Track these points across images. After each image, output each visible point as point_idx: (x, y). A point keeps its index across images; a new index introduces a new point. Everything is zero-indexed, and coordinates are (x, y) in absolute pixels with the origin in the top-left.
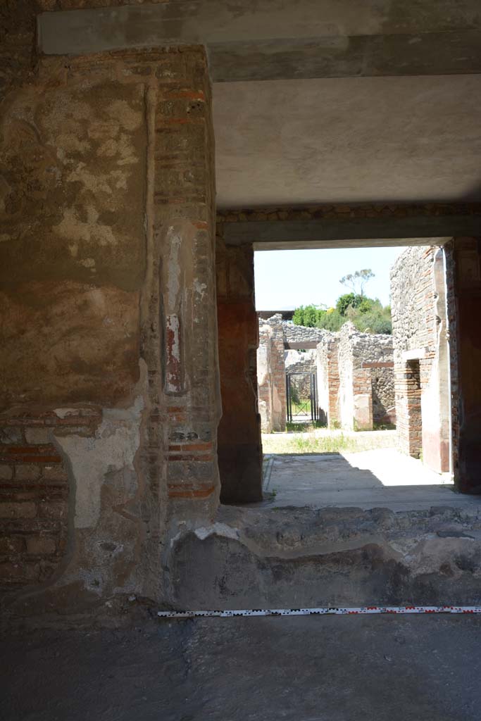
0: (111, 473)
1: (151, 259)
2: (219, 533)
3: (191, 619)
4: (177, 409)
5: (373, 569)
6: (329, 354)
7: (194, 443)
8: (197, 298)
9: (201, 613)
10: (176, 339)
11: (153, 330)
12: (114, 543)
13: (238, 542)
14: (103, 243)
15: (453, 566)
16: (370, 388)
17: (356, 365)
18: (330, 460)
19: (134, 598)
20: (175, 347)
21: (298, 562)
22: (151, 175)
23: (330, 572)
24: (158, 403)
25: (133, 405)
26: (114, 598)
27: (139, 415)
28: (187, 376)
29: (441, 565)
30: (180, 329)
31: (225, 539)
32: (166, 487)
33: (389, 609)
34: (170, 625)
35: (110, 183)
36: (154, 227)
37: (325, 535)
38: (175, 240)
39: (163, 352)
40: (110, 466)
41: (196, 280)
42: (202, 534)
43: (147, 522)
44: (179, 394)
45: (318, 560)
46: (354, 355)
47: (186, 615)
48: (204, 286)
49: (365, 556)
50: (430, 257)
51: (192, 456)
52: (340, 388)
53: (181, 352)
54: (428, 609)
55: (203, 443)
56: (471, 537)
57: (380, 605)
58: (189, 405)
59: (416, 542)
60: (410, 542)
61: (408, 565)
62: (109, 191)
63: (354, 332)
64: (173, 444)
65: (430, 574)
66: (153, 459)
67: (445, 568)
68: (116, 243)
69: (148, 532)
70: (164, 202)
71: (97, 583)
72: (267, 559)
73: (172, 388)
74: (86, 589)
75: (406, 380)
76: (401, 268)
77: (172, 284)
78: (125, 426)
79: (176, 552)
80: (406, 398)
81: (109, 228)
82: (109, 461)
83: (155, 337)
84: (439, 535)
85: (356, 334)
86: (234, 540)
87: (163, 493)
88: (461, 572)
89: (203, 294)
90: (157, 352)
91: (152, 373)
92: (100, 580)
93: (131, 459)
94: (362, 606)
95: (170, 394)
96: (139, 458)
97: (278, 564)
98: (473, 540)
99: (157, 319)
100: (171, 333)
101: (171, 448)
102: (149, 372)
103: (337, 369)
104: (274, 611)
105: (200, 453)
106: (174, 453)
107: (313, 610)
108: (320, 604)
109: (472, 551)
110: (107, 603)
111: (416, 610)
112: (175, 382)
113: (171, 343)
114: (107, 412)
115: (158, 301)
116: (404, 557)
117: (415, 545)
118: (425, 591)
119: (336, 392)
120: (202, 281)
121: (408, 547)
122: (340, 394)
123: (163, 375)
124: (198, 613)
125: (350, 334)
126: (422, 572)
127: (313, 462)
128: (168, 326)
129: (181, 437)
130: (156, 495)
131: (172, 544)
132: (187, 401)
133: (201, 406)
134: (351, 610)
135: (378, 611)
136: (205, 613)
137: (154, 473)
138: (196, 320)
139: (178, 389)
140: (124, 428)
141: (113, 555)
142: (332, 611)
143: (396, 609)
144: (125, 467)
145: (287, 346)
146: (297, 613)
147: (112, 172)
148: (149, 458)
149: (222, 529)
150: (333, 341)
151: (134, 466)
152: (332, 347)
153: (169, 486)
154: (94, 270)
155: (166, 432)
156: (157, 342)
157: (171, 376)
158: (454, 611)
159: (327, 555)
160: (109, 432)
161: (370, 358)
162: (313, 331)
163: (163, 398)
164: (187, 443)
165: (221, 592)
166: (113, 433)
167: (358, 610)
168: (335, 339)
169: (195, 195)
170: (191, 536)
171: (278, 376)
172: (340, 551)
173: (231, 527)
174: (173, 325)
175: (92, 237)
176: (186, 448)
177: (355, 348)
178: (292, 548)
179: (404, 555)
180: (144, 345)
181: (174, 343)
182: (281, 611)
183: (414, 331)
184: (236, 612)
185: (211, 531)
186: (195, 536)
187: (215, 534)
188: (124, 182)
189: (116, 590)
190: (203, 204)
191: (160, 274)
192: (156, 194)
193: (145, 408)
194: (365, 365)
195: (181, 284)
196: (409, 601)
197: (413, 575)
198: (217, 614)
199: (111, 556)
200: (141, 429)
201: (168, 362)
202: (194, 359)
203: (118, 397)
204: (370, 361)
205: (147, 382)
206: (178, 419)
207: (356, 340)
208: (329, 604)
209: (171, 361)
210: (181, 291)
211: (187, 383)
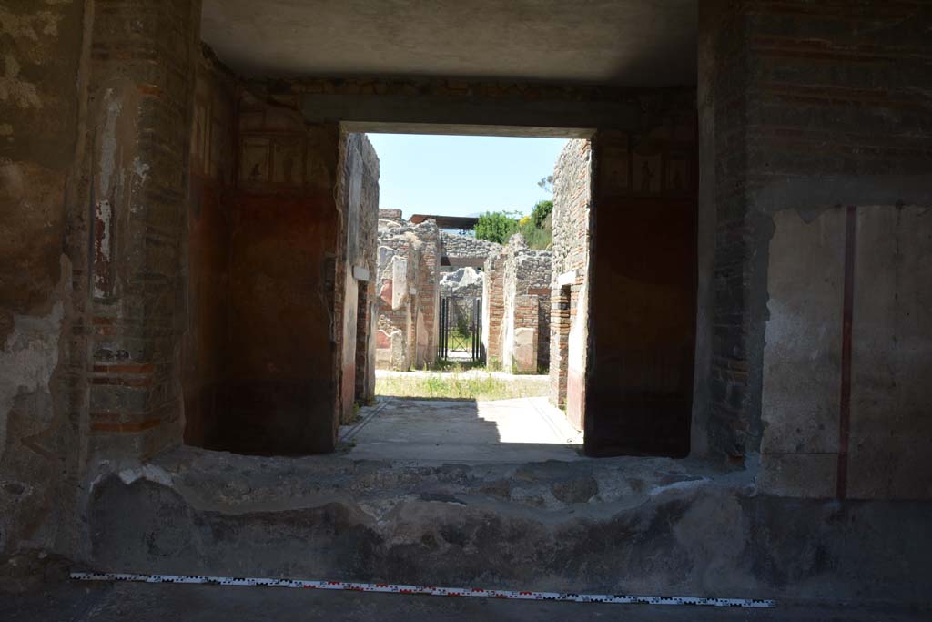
0: (22, 395)
1: (83, 129)
2: (150, 477)
3: (112, 582)
4: (106, 321)
5: (336, 533)
6: (492, 275)
7: (122, 363)
8: (137, 183)
9: (123, 576)
10: (106, 232)
11: (82, 220)
12: (22, 484)
13: (172, 490)
14: (24, 105)
15: (439, 537)
16: (536, 321)
17: (521, 289)
18: (457, 408)
19: (45, 555)
20: (105, 242)
21: (245, 519)
22: (89, 21)
23: (282, 534)
24: (82, 311)
25: (50, 312)
26: (19, 554)
27: (58, 326)
28: (117, 279)
29: (421, 535)
30: (112, 221)
31: (155, 485)
32: (89, 418)
33: (355, 585)
34: (88, 591)
35: (38, 26)
36: (89, 88)
37: (280, 488)
38: (114, 107)
39: (91, 248)
40: (21, 388)
41: (137, 159)
42: (128, 477)
43: (64, 460)
44: (108, 301)
45: (268, 518)
46: (518, 277)
47: (106, 577)
48: (146, 167)
49: (327, 518)
50: (585, 155)
51: (120, 380)
52: (504, 319)
53: (111, 249)
54: (403, 588)
55: (137, 364)
56: (462, 503)
57: (345, 580)
58: (119, 317)
59: (392, 504)
60: (384, 503)
61: (380, 533)
62: (33, 35)
63: (522, 248)
64: (99, 363)
65: (410, 546)
66: (74, 381)
67: (427, 538)
68: (41, 106)
69: (65, 472)
70: (105, 57)
72: (206, 513)
73: (99, 293)
75: (559, 311)
76: (563, 168)
77: (107, 164)
78: (41, 338)
79: (96, 499)
80: (558, 333)
81: (32, 86)
82: (19, 381)
83: (83, 228)
84: (425, 497)
85: (524, 251)
86: (167, 487)
87: (84, 425)
88: (448, 545)
89: (144, 177)
90: (85, 247)
91: (77, 273)
93: (46, 380)
94: (322, 579)
95: (97, 301)
96: (55, 377)
97: (218, 520)
98: (464, 506)
99: (87, 205)
100: (101, 224)
101: (97, 369)
102: (74, 271)
103: (502, 294)
104: (212, 579)
105: (132, 376)
106: (100, 375)
107: (260, 581)
108: (270, 574)
109: (463, 520)
110: (11, 561)
111: (389, 589)
112: (102, 286)
113: (101, 237)
114: (18, 319)
115: (88, 183)
116: (376, 522)
117: (392, 507)
118: (401, 565)
119: (498, 324)
120: (143, 161)
121: (383, 510)
122: (502, 327)
123: (90, 276)
124: (119, 576)
125: (516, 250)
126: (399, 543)
127: (434, 409)
128: (98, 215)
129: (108, 355)
130: (76, 427)
131: (91, 489)
132: (117, 311)
133: (135, 317)
134: (307, 583)
135: (341, 586)
136: (128, 576)
137: (75, 399)
138: (134, 210)
139: (105, 295)
140: (39, 341)
141: (20, 500)
142: (283, 583)
143: (364, 586)
144: (39, 389)
145: (445, 262)
146: (241, 582)
147: (39, 12)
148: (69, 377)
149: (154, 473)
150: (499, 257)
151: (51, 390)
152: (498, 266)
153: (92, 415)
154: (11, 139)
155: (90, 348)
156: (85, 234)
157: (98, 278)
158: (436, 592)
159: (279, 513)
160: (21, 345)
161: (538, 282)
162: (480, 244)
163: (89, 305)
164: (116, 363)
165: (150, 552)
166: (26, 346)
167: (317, 584)
168: (502, 256)
169: (143, 50)
170: (114, 480)
171: (426, 299)
172: (295, 508)
173: (167, 471)
174: (104, 215)
175: (10, 96)
176: (114, 369)
177: (520, 268)
178: (238, 501)
179: (377, 519)
180: (68, 238)
181: (104, 237)
182: (222, 580)
183: (568, 248)
184: (166, 578)
185: (140, 475)
186: (119, 479)
187: (143, 479)
188: (55, 27)
189: (21, 544)
190: (152, 62)
191: (93, 149)
192: (94, 46)
193: (66, 317)
194: (532, 291)
195: (117, 164)
196: (381, 577)
197: (388, 545)
198: (142, 578)
199: (17, 500)
200: (60, 344)
201: (96, 261)
202: (129, 258)
203: (33, 301)
204: (538, 285)
205: (70, 284)
206: (106, 332)
207: (523, 257)
208: (282, 575)
209: (99, 260)
210: (116, 171)
211: (118, 287)
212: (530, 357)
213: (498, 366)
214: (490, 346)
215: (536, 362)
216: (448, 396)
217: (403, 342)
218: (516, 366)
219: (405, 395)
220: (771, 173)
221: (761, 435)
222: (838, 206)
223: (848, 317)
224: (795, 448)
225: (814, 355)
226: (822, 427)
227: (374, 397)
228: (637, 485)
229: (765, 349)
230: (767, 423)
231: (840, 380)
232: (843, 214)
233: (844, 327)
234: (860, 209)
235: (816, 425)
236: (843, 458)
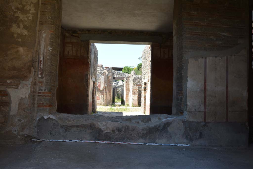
0: (22, 99)
1: (37, 40)
2: (51, 117)
3: (41, 141)
4: (41, 82)
5: (93, 129)
6: (126, 81)
7: (45, 92)
9: (44, 140)
10: (42, 62)
11: (36, 60)
12: (21, 119)
13: (56, 120)
14: (24, 34)
15: (116, 130)
16: (138, 93)
17: (134, 85)
19: (26, 136)
20: (42, 65)
21: (72, 126)
22: (39, 16)
23: (81, 130)
24: (36, 80)
25: (29, 80)
26: (20, 135)
27: (30, 83)
28: (44, 73)
29: (112, 130)
30: (43, 60)
31: (52, 119)
32: (37, 104)
33: (97, 141)
34: (36, 144)
35: (27, 17)
36: (38, 31)
37: (80, 120)
38: (44, 35)
39: (38, 66)
40: (22, 97)
41: (49, 46)
42: (46, 117)
43: (31, 113)
44: (42, 78)
45: (77, 126)
46: (133, 82)
47: (40, 140)
48: (51, 48)
49: (91, 126)
50: (150, 49)
51: (44, 95)
52: (130, 93)
53: (43, 66)
54: (108, 142)
55: (48, 92)
56: (121, 122)
57: (95, 140)
58: (44, 81)
59: (105, 123)
60: (104, 123)
61: (103, 129)
62: (27, 20)
63: (134, 74)
64: (39, 92)
65: (109, 132)
66: (34, 96)
67: (113, 131)
68: (28, 35)
69: (31, 116)
70: (42, 24)
71: (16, 131)
72: (63, 125)
73: (40, 76)
74: (12, 132)
75: (144, 89)
76: (144, 53)
77: (42, 47)
78: (27, 86)
79: (38, 122)
80: (143, 95)
81: (26, 30)
82: (21, 96)
83: (37, 62)
84: (112, 121)
85: (135, 75)
86: (54, 120)
87: (36, 105)
88: (118, 132)
89: (50, 51)
90: (37, 66)
91: (35, 72)
92: (17, 130)
93: (27, 95)
94: (90, 140)
95: (39, 78)
96: (30, 95)
97: (66, 127)
98: (121, 123)
99: (37, 57)
100: (41, 61)
101: (39, 93)
102: (34, 71)
103: (129, 86)
104: (65, 140)
105: (47, 95)
106: (40, 94)
107: (75, 141)
108: (78, 139)
109: (121, 126)
110: (18, 137)
111: (104, 142)
112: (41, 74)
113: (41, 63)
114: (21, 81)
115: (38, 52)
116: (102, 127)
117: (105, 124)
118: (107, 137)
119: (128, 94)
120: (50, 47)
121: (103, 124)
122: (129, 95)
123: (38, 72)
124: (43, 140)
125: (133, 75)
126: (107, 132)
128: (40, 59)
129: (42, 90)
130: (34, 106)
131: (37, 120)
132: (44, 80)
133: (48, 81)
134: (86, 141)
135: (94, 142)
136: (45, 140)
137: (34, 100)
138: (48, 58)
139: (41, 76)
140: (26, 87)
141: (21, 123)
142: (81, 141)
143: (99, 142)
144: (26, 97)
145: (114, 78)
146: (71, 141)
147: (28, 15)
148: (33, 95)
149: (51, 116)
150: (128, 77)
151: (28, 97)
152: (128, 79)
153: (38, 103)
154: (21, 42)
155: (38, 89)
156: (37, 63)
157: (40, 73)
158: (115, 143)
159: (80, 125)
160: (22, 88)
161: (139, 83)
162: (123, 74)
163: (38, 79)
164: (43, 92)
165: (50, 134)
166: (23, 88)
167: (88, 141)
168: (129, 76)
169: (51, 23)
170: (43, 118)
171: (109, 88)
172: (83, 124)
173: (54, 116)
174: (41, 59)
175: (21, 33)
176: (43, 93)
177: (134, 79)
178: (71, 123)
179: (102, 126)
180: (33, 64)
181: (41, 64)
182: (67, 141)
183: (146, 73)
184: (54, 140)
185: (48, 117)
186: (44, 118)
187: (49, 118)
188: (31, 18)
189: (21, 133)
190: (53, 25)
191: (39, 44)
192: (40, 22)
193: (32, 81)
194: (137, 85)
195: (45, 47)
196: (103, 140)
197: (104, 132)
198: (49, 140)
200: (31, 87)
201: (39, 69)
202: (47, 68)
203: (25, 78)
204: (138, 84)
205: (33, 74)
206: (41, 85)
207: (134, 77)
208: (80, 139)
209: (40, 68)
210: (44, 49)
211: (44, 75)
212: (137, 103)
213: (128, 105)
214: (126, 100)
215: (138, 104)
216: (115, 111)
217: (103, 99)
218: (133, 105)
219: (104, 111)
220: (188, 50)
221: (187, 108)
222: (203, 57)
223: (205, 82)
224: (194, 110)
225: (198, 90)
226: (200, 106)
227: (96, 111)
228: (160, 119)
229: (187, 89)
230: (188, 105)
231: (204, 95)
232: (204, 59)
233: (205, 84)
234: (207, 58)
235: (199, 105)
236: (205, 113)
